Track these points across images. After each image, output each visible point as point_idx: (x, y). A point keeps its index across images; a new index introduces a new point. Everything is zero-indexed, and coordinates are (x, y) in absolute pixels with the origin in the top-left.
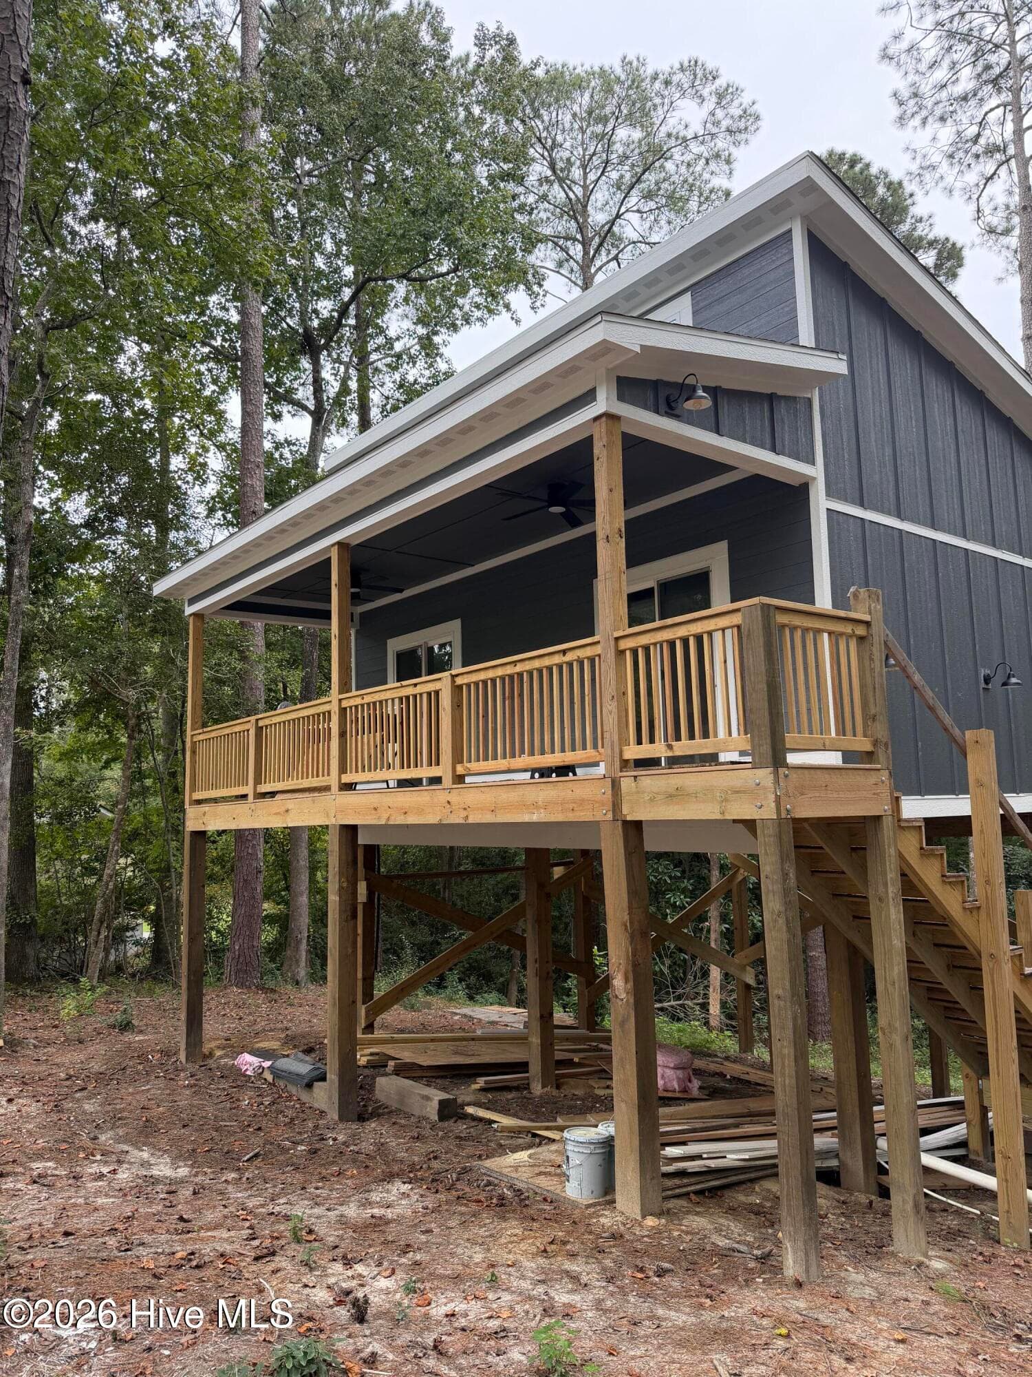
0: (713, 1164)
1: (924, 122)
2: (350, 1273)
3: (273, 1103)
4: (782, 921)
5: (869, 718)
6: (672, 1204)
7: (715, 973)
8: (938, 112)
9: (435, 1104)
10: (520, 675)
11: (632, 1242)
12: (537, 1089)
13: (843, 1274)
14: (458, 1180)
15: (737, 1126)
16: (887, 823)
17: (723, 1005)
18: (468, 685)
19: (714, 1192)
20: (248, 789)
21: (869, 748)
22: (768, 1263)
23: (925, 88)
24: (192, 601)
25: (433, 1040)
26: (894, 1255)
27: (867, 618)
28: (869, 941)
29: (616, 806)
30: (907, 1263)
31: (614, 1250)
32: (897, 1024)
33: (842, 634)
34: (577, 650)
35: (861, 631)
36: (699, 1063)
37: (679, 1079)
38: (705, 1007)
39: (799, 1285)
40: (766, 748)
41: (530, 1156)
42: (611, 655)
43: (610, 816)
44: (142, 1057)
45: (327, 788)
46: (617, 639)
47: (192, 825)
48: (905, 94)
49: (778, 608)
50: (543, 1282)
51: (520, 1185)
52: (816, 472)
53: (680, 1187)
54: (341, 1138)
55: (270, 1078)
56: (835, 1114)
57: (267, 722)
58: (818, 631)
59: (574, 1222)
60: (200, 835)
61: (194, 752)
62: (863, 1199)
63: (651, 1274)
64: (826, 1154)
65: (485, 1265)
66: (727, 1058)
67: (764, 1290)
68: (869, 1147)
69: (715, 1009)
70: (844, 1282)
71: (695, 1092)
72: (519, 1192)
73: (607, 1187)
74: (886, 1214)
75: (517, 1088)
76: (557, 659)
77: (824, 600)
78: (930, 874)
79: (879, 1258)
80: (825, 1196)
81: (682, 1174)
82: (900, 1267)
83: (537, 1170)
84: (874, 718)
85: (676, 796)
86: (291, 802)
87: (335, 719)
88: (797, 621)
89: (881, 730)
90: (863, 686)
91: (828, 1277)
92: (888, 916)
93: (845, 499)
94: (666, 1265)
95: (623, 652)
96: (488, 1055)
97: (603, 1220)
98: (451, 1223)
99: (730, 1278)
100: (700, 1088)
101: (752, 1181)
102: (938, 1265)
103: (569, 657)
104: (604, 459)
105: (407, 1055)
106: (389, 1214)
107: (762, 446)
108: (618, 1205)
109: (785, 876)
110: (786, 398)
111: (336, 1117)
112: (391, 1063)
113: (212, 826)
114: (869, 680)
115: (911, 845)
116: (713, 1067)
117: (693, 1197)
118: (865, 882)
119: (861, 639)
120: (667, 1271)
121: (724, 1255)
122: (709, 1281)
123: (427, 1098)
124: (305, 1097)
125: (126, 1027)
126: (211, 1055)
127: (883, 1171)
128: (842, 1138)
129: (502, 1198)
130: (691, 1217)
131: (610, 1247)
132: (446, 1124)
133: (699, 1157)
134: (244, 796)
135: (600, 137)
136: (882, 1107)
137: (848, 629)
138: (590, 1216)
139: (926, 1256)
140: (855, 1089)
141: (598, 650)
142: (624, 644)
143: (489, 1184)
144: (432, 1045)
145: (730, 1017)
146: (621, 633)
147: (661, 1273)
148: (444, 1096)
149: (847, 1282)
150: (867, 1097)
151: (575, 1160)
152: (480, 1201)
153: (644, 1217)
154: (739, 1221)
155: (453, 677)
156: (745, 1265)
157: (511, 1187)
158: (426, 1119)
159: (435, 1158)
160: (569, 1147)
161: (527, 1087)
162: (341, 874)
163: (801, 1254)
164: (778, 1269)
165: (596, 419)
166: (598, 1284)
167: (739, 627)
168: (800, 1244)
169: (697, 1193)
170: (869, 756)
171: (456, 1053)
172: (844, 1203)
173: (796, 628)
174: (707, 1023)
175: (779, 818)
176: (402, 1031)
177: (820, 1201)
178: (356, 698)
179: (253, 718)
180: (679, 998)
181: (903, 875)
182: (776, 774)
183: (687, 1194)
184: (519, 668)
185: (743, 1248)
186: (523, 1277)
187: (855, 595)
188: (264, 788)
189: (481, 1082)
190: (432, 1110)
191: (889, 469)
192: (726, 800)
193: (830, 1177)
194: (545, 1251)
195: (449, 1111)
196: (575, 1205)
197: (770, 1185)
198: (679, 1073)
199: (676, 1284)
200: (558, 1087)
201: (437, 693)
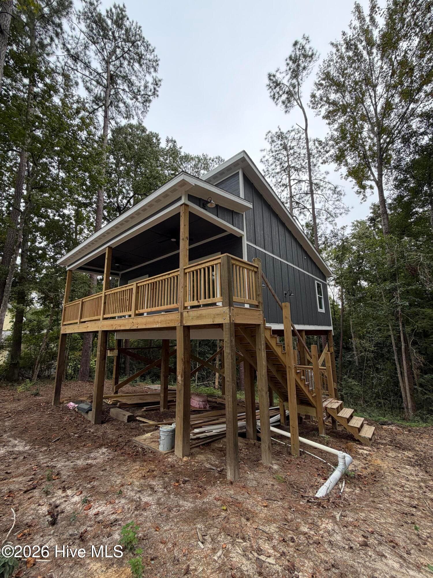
0: (208, 434)
1: (269, 177)
2: (64, 495)
3: (75, 419)
4: (230, 356)
5: (258, 295)
6: (193, 451)
7: (217, 374)
8: (273, 175)
9: (127, 417)
10: (156, 282)
11: (177, 468)
12: (162, 410)
13: (246, 475)
14: (125, 445)
15: (218, 419)
16: (262, 326)
17: (219, 382)
18: (141, 286)
19: (208, 444)
20: (78, 321)
21: (257, 304)
22: (222, 473)
23: (270, 169)
24: (68, 266)
25: (134, 396)
26: (261, 464)
27: (257, 266)
28: (256, 364)
29: (182, 321)
30: (266, 468)
31: (170, 472)
32: (264, 389)
33: (250, 270)
34: (173, 273)
35: (256, 270)
36: (209, 399)
37: (203, 405)
38: (214, 383)
39: (232, 483)
40: (227, 300)
41: (151, 435)
42: (182, 274)
43: (179, 325)
44: (39, 405)
45: (99, 320)
46: (185, 269)
47: (62, 332)
48: (266, 170)
49: (232, 258)
50: (140, 491)
51: (145, 447)
52: (244, 233)
53: (197, 443)
54: (92, 430)
55: (77, 410)
56: (245, 414)
57: (85, 300)
58: (243, 268)
59: (159, 461)
60: (65, 335)
61: (65, 310)
62: (252, 442)
63: (181, 483)
64: (241, 428)
65: (120, 485)
66: (218, 397)
67: (220, 487)
68: (255, 424)
69: (217, 384)
70: (246, 479)
71: (208, 408)
72: (143, 449)
73: (172, 447)
74: (259, 447)
75: (156, 410)
76: (167, 277)
77: (245, 259)
78: (273, 343)
79: (258, 467)
80: (241, 443)
81: (198, 438)
82: (264, 470)
83: (152, 440)
84: (259, 295)
85: (199, 317)
86: (89, 324)
87: (103, 298)
88: (237, 263)
89: (261, 299)
90: (256, 286)
91: (242, 477)
92: (262, 355)
93: (251, 242)
94: (187, 479)
95: (186, 273)
96: (150, 400)
97: (169, 459)
98: (115, 465)
99: (208, 482)
100: (210, 407)
101: (220, 439)
102: (275, 467)
103: (170, 276)
104: (183, 217)
105: (124, 401)
106: (94, 462)
107: (230, 223)
108: (175, 453)
109: (231, 341)
110: (236, 213)
111: (94, 423)
112: (119, 403)
113: (68, 332)
114: (257, 284)
115: (268, 334)
116: (214, 400)
117: (201, 447)
118: (255, 346)
119: (256, 272)
120: (186, 481)
121: (207, 471)
122: (201, 484)
123: (124, 415)
124: (86, 416)
125: (37, 394)
126: (63, 403)
127: (259, 432)
128: (247, 421)
129: (138, 452)
130: (199, 456)
131: (169, 471)
132: (129, 423)
133: (204, 432)
134: (77, 323)
135: (197, 172)
136: (259, 411)
137: (252, 269)
138: (165, 458)
139: (272, 464)
140: (251, 407)
141: (179, 273)
142: (186, 271)
143: (135, 446)
144: (133, 397)
145: (221, 385)
146: (185, 267)
147: (185, 482)
148: (131, 414)
149: (248, 480)
150: (254, 407)
151: (162, 438)
152: (129, 454)
153: (183, 457)
154: (215, 455)
155: (137, 284)
156: (214, 475)
157: (142, 448)
158: (123, 422)
159: (121, 437)
160: (161, 433)
161: (159, 410)
162: (101, 345)
163: (233, 471)
164: (225, 476)
165: (181, 205)
166: (161, 490)
167: (220, 263)
168: (232, 467)
169: (202, 445)
170: (257, 306)
171: (140, 399)
172: (247, 444)
173: (237, 265)
174: (215, 387)
175: (230, 323)
176: (127, 393)
177: (239, 444)
178: (109, 292)
179: (81, 299)
180: (208, 381)
181: (266, 343)
182: (230, 308)
183: (199, 446)
184: (156, 280)
185: (214, 468)
186: (132, 490)
187: (254, 260)
188: (83, 320)
189: (145, 408)
190: (125, 419)
191: (262, 237)
192: (214, 317)
193: (243, 435)
194: (144, 476)
195: (131, 419)
196: (161, 454)
197: (225, 440)
198: (204, 403)
199: (189, 487)
200: (168, 409)
201: (132, 289)
